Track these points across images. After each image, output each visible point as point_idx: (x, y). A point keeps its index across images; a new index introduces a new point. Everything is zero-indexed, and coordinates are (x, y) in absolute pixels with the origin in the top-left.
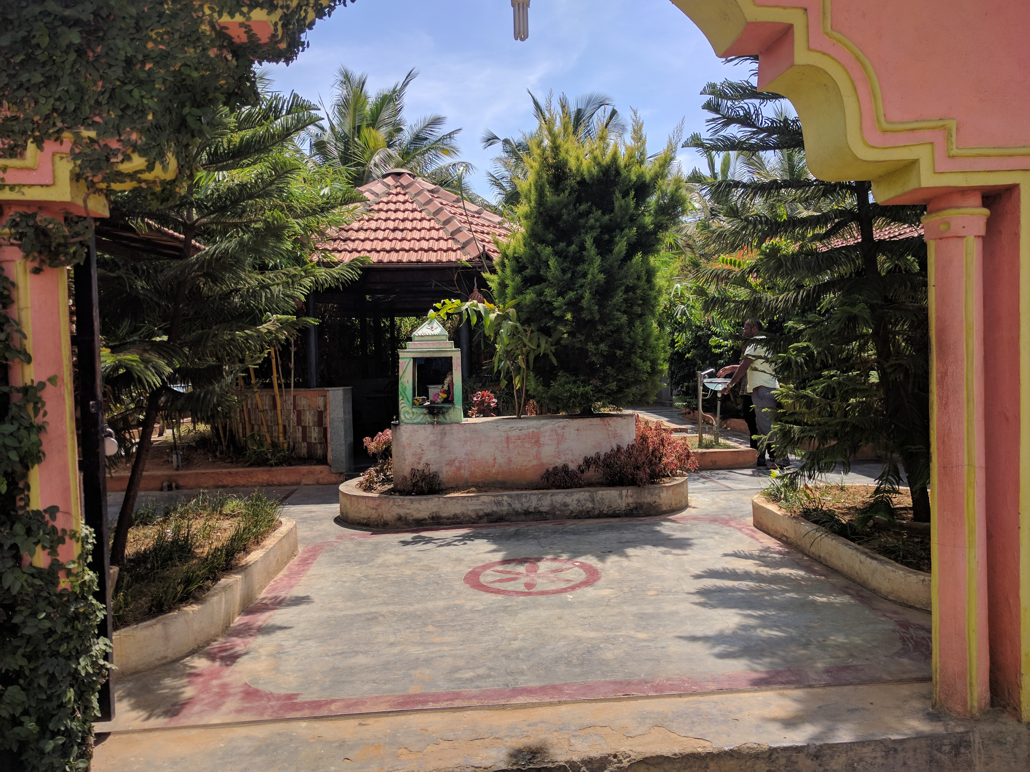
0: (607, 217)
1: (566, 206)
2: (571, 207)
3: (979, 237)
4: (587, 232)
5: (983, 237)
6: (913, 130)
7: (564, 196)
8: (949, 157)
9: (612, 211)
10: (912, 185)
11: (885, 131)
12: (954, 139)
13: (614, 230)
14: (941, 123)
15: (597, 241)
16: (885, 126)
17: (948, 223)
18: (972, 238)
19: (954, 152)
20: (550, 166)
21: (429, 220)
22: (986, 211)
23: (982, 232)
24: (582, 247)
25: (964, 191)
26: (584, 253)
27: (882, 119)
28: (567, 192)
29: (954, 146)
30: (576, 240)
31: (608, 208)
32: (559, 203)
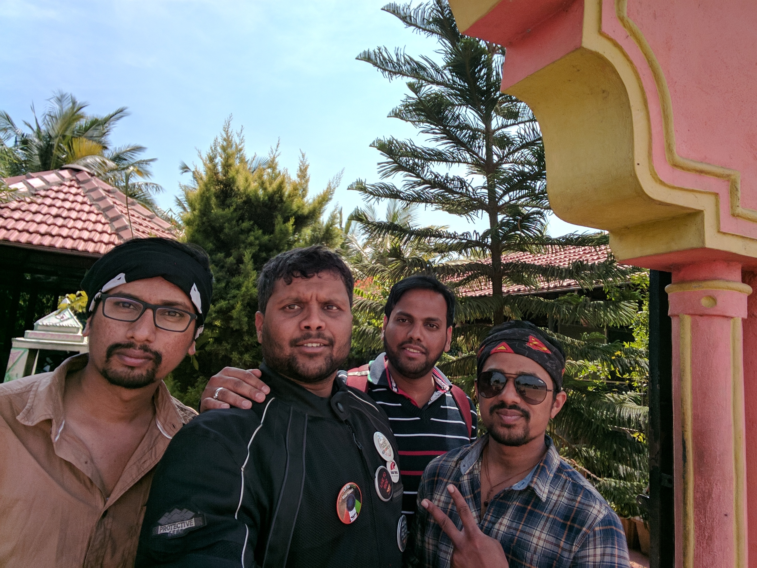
0: (266, 237)
1: (229, 220)
2: (234, 222)
3: (742, 320)
4: (246, 247)
7: (228, 212)
8: (733, 215)
9: (272, 232)
11: (675, 165)
12: (739, 194)
13: (271, 250)
15: (255, 258)
19: (740, 210)
20: (219, 182)
21: (97, 214)
22: (748, 289)
23: (745, 314)
24: (240, 260)
26: (241, 266)
28: (232, 209)
30: (235, 253)
31: (268, 229)
32: (222, 216)
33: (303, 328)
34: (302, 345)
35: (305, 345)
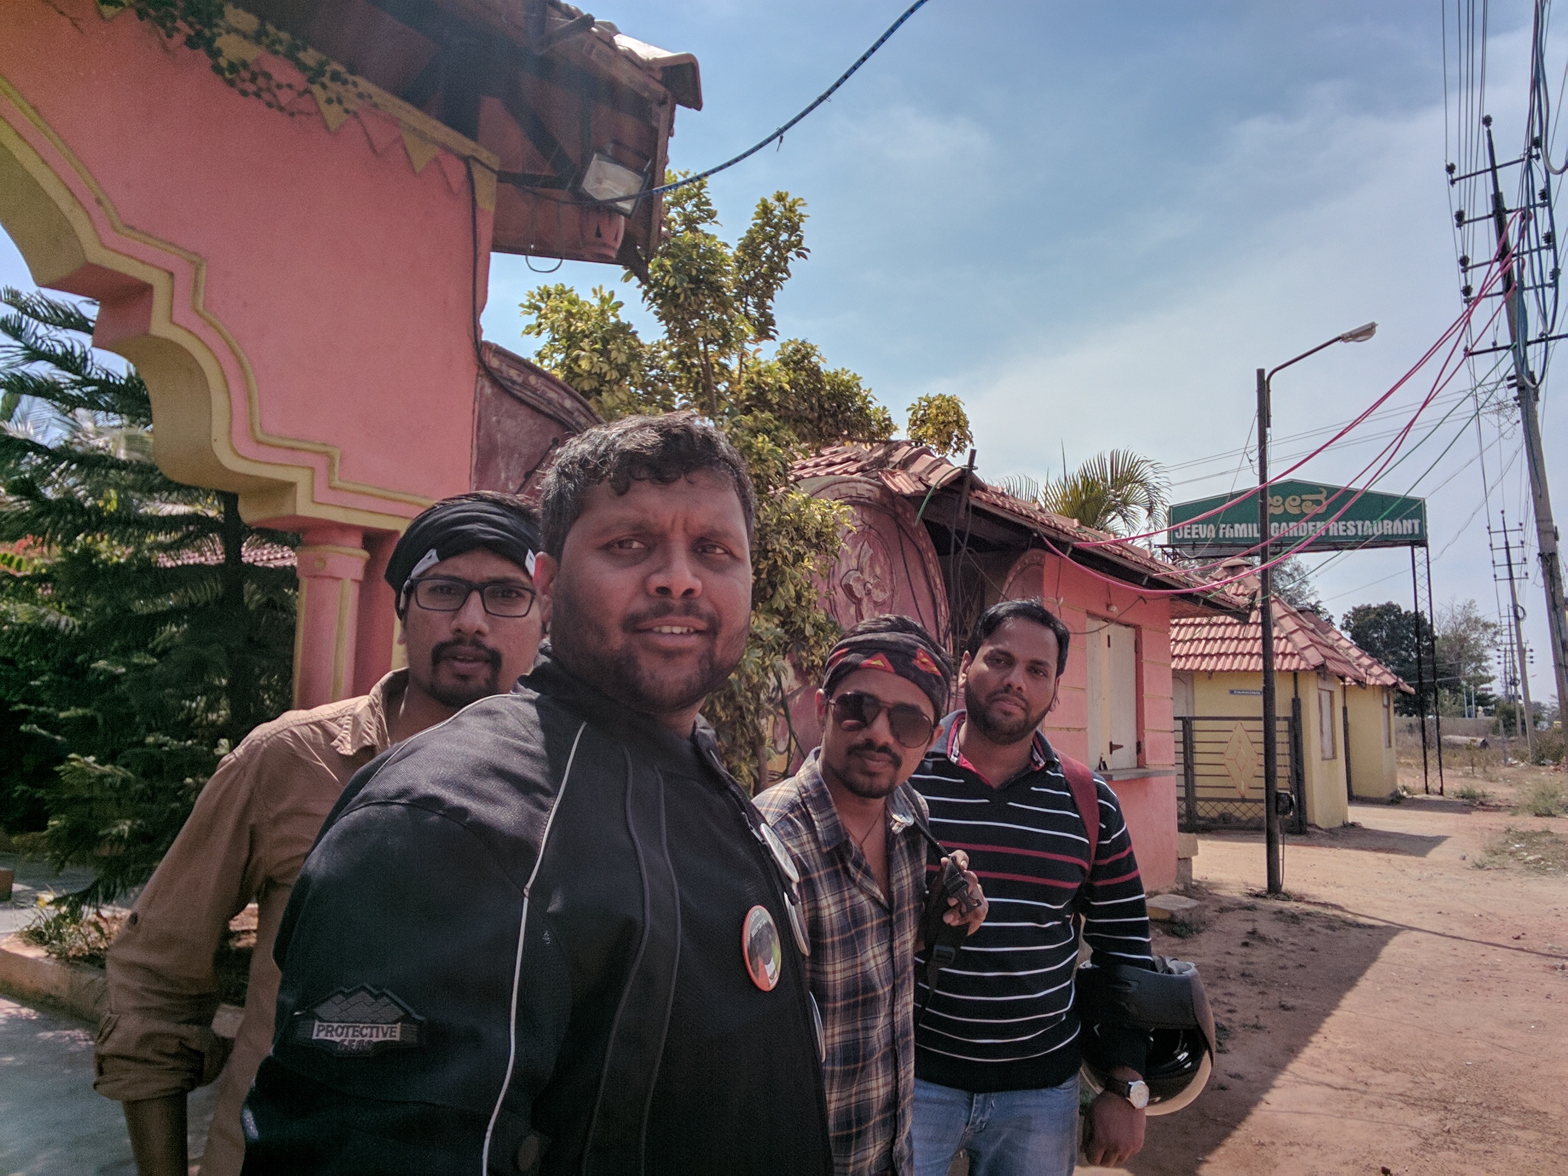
3: (356, 581)
5: (360, 582)
6: (292, 449)
8: (330, 487)
10: (286, 511)
11: (259, 442)
12: (337, 469)
14: (323, 449)
16: (260, 436)
17: (323, 560)
18: (349, 581)
19: (337, 483)
22: (365, 554)
23: (360, 576)
25: (344, 528)
27: (257, 429)
29: (336, 477)
33: (652, 591)
34: (650, 630)
35: (657, 629)
